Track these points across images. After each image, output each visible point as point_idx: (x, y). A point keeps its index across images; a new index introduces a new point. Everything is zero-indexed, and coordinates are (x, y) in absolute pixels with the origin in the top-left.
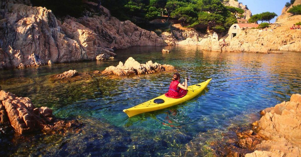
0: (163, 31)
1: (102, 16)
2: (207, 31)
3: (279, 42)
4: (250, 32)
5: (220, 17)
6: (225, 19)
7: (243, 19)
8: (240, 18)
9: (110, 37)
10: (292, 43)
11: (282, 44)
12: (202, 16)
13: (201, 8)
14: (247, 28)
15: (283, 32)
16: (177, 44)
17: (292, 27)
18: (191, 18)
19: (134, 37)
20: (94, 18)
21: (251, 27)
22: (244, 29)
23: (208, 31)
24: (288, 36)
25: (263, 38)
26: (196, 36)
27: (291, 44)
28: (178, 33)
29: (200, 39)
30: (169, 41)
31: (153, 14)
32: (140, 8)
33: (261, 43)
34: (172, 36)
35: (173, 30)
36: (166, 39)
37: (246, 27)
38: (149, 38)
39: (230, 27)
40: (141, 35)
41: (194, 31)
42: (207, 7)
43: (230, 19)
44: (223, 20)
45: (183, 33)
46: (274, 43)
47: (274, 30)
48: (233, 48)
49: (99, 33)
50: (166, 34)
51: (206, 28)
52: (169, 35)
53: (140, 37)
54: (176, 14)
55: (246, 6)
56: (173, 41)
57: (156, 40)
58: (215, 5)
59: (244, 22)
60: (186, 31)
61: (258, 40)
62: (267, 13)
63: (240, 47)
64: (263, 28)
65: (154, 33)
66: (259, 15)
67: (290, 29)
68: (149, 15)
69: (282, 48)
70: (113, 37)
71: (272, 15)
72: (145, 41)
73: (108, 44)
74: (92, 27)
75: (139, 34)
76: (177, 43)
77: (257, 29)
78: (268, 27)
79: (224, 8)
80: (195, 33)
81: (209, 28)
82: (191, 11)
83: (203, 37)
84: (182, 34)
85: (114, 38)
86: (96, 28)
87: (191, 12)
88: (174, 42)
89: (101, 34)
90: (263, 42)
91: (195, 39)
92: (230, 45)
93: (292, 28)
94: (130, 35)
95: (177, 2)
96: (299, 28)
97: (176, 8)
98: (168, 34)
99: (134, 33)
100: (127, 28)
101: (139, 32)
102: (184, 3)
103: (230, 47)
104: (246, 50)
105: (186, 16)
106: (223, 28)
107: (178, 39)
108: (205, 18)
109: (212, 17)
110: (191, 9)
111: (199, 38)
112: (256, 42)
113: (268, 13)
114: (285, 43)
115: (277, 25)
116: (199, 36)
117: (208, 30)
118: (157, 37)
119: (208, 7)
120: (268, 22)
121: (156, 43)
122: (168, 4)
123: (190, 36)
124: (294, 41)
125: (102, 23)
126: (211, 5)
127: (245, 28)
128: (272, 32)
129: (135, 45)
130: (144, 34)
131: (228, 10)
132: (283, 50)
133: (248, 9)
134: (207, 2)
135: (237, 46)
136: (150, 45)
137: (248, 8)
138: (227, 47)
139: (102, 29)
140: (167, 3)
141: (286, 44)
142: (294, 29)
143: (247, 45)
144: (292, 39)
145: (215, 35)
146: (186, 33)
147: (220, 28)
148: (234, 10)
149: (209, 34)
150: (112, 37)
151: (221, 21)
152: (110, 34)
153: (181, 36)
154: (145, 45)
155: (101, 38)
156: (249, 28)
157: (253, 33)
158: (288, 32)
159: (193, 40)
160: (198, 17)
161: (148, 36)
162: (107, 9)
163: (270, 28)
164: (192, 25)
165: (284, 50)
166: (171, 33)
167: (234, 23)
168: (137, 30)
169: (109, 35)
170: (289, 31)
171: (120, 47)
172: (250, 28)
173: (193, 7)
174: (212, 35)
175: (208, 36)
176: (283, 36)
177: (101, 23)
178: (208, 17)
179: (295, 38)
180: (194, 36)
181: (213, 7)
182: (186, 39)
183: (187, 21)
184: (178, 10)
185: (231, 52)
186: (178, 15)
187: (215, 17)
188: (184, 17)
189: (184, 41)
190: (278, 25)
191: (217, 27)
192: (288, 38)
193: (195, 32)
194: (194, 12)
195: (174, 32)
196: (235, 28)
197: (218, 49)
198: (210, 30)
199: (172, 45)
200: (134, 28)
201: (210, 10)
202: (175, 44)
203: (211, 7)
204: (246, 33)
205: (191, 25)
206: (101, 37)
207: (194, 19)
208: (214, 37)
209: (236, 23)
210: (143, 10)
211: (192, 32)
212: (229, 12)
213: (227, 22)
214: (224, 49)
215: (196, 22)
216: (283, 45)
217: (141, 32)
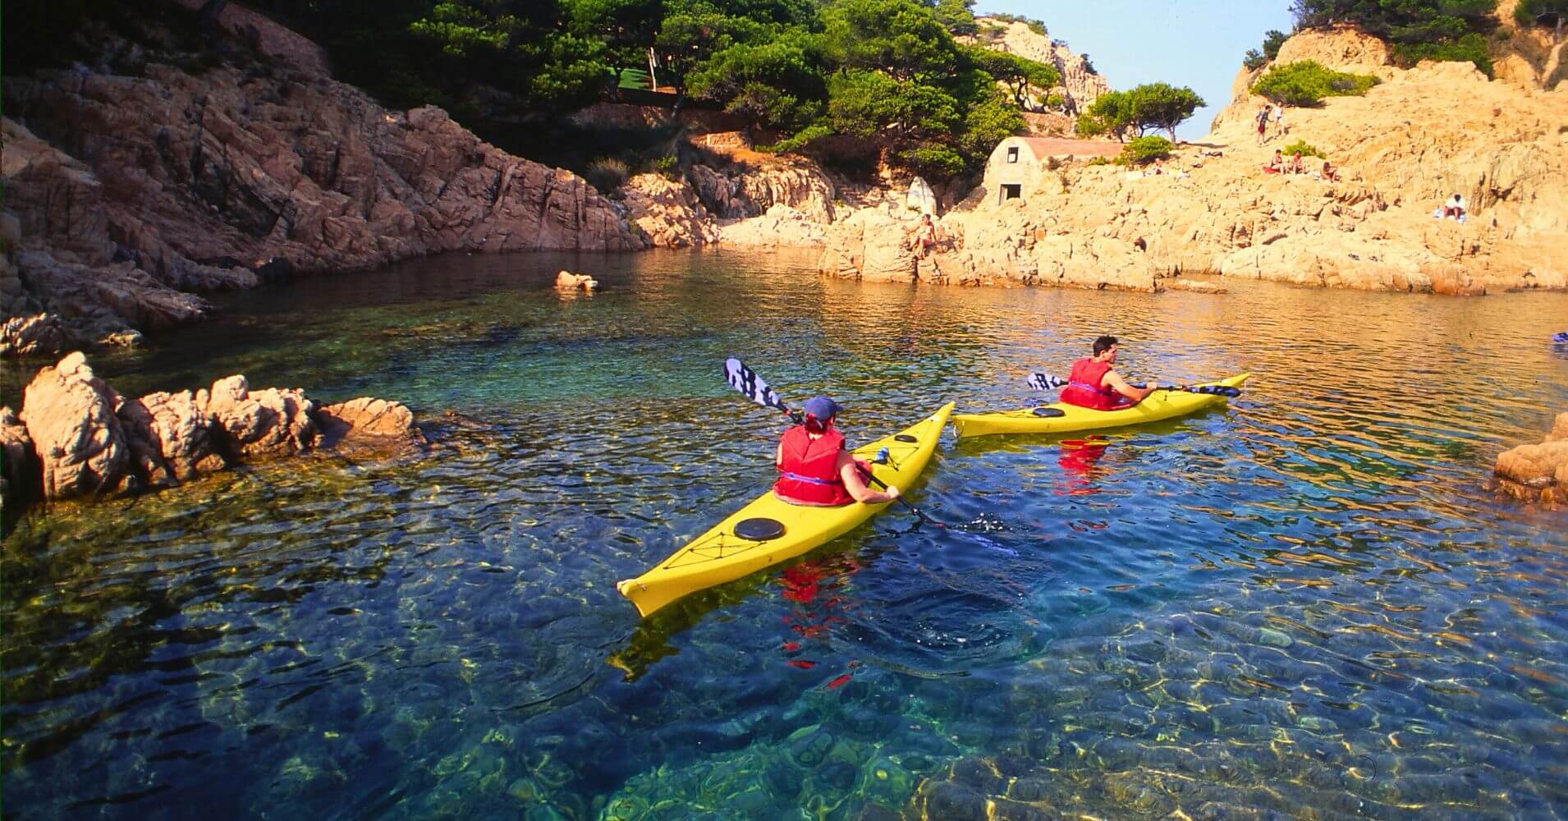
0: (638, 168)
1: (221, 72)
2: (878, 171)
3: (1215, 231)
4: (1086, 182)
5: (937, 98)
6: (963, 110)
7: (1060, 114)
8: (1042, 111)
9: (252, 198)
10: (1274, 239)
11: (1229, 243)
12: (846, 92)
13: (841, 52)
14: (1071, 158)
15: (1232, 187)
16: (710, 239)
17: (1269, 165)
18: (789, 100)
19: (455, 201)
20: (150, 83)
21: (1090, 157)
22: (1054, 165)
23: (886, 173)
24: (1255, 203)
25: (1145, 212)
26: (820, 199)
27: (1269, 242)
28: (725, 180)
29: (840, 211)
30: (660, 223)
31: (574, 76)
32: (500, 39)
33: (1135, 237)
34: (686, 197)
35: (694, 163)
36: (645, 212)
37: (1066, 156)
38: (543, 204)
39: (989, 152)
40: (496, 191)
41: (807, 172)
42: (873, 50)
43: (990, 114)
44: (956, 116)
45: (749, 179)
46: (1194, 238)
47: (1195, 173)
48: (976, 261)
49: (180, 176)
50: (650, 183)
51: (876, 157)
52: (670, 190)
53: (495, 200)
54: (712, 80)
55: (1085, 56)
56: (688, 223)
57: (580, 219)
58: (911, 38)
59: (1060, 130)
60: (766, 167)
61: (1120, 219)
62: (1159, 86)
63: (1013, 257)
64: (1145, 161)
65: (572, 177)
66: (1123, 97)
67: (1263, 172)
68: (554, 79)
69: (1234, 262)
70: (276, 202)
71: (1182, 99)
72: (515, 222)
73: (242, 239)
74: (121, 138)
75: (490, 183)
76: (711, 231)
77: (1119, 164)
78: (1165, 157)
79: (958, 55)
80: (816, 184)
81: (891, 156)
82: (789, 64)
83: (857, 202)
84: (742, 184)
85: (283, 203)
86: (150, 143)
87: (791, 67)
88: (696, 229)
89: (192, 180)
90: (1142, 231)
91: (815, 213)
92: (966, 244)
93: (1272, 170)
94: (432, 187)
95: (719, 18)
96: (1298, 171)
97: (714, 48)
98: (659, 182)
99: (459, 181)
100: (414, 151)
101: (490, 175)
102: (757, 25)
103: (964, 255)
104: (1046, 271)
105: (767, 92)
106: (956, 158)
107: (720, 211)
108: (863, 103)
109: (894, 101)
110: (794, 54)
111: (838, 208)
112: (1107, 229)
113: (1164, 90)
114: (1244, 240)
115: (1207, 150)
116: (836, 198)
117: (886, 166)
118: (588, 203)
119: (873, 47)
120: (1165, 134)
121: (580, 235)
122: (670, 29)
123: (788, 198)
124: (1282, 232)
125: (207, 116)
126: (890, 37)
127: (1060, 157)
128: (1184, 182)
129: (459, 245)
130: (515, 184)
131: (981, 67)
132: (1235, 272)
133: (1094, 73)
134: (869, 24)
135: (1000, 254)
136: (547, 245)
137: (1095, 67)
138: (944, 257)
139: (198, 150)
140: (666, 22)
141: (1250, 244)
142: (1278, 170)
143: (1063, 243)
144: (1274, 219)
145: (921, 195)
146: (766, 181)
147: (940, 155)
148: (1007, 69)
149: (888, 187)
150: (265, 199)
151: (945, 121)
152: (250, 182)
153: (740, 194)
154: (515, 246)
155: (190, 206)
156: (1079, 161)
157: (1098, 184)
158: (1253, 188)
159: (799, 218)
160: (826, 98)
161: (538, 193)
162: (305, 40)
163: (1173, 162)
164: (796, 140)
165: (1238, 273)
166: (683, 179)
167: (1009, 135)
168: (480, 159)
169: (245, 188)
170: (1258, 182)
171: (325, 258)
172: (1082, 158)
173: (801, 46)
174: (903, 192)
175: (883, 196)
176: (1234, 202)
177: (201, 115)
178: (876, 98)
179: (1285, 217)
180: (811, 197)
181: (902, 51)
182: (764, 213)
183: (773, 119)
184: (723, 58)
185: (964, 283)
186: (720, 85)
187: (914, 97)
188: (756, 95)
189: (755, 221)
190: (1213, 151)
191: (928, 152)
192: (1256, 215)
193: (812, 175)
194: (805, 74)
195: (702, 173)
196: (1012, 157)
197: (896, 267)
198: (892, 167)
199: (677, 245)
200: (460, 148)
201: (887, 61)
202: (702, 237)
203: (893, 49)
204: (1066, 183)
205: (792, 136)
206: (187, 200)
207: (809, 108)
208: (912, 201)
209: (1019, 131)
210: (523, 51)
211: (799, 175)
212: (983, 77)
213: (975, 129)
214: (926, 270)
215: (820, 125)
216: (1235, 248)
217: (501, 172)
